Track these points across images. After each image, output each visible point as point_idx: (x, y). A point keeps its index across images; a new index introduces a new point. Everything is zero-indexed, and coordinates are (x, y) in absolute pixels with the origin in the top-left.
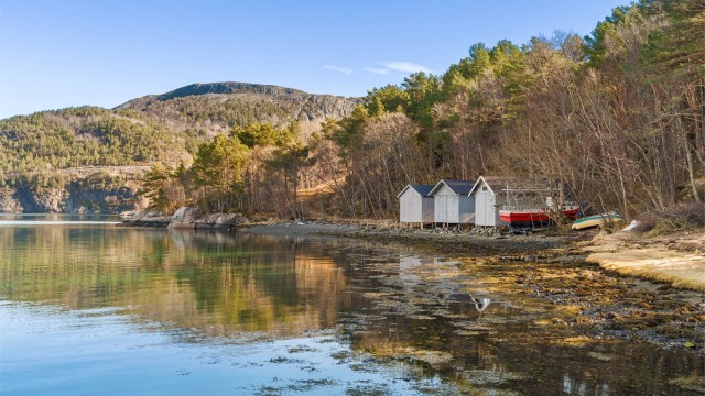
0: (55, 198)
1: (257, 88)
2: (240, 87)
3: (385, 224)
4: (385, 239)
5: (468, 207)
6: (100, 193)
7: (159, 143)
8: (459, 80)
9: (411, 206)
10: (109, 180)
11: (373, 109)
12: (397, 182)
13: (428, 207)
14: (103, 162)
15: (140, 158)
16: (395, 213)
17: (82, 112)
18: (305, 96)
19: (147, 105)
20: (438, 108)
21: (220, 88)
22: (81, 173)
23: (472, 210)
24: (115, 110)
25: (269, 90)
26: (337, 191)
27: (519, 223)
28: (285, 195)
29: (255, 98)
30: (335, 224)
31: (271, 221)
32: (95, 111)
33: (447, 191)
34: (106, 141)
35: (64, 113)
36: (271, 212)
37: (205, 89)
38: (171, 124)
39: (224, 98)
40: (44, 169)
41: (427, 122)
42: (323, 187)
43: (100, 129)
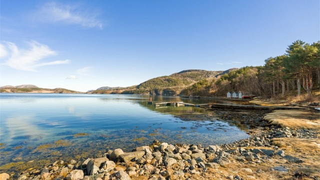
0: (161, 92)
1: (196, 70)
2: (193, 70)
3: (225, 97)
4: (225, 100)
5: (238, 95)
6: (168, 91)
7: (179, 82)
8: (238, 74)
9: (229, 95)
10: (170, 89)
11: (222, 80)
12: (226, 91)
13: (232, 95)
14: (169, 86)
15: (175, 85)
16: (226, 96)
17: (165, 77)
18: (206, 71)
19: (175, 75)
20: (234, 79)
21: (189, 71)
22: (165, 88)
23: (238, 96)
24: (170, 76)
25: (199, 71)
26: (216, 92)
27: (245, 98)
28: (207, 93)
29: (196, 72)
30: (216, 97)
31: (205, 97)
32: (167, 77)
33: (234, 93)
34: (169, 82)
35: (162, 77)
36: (205, 96)
37: (186, 71)
38: (180, 78)
39: (190, 73)
40: (159, 87)
41: (232, 81)
42: (213, 91)
43: (168, 80)
